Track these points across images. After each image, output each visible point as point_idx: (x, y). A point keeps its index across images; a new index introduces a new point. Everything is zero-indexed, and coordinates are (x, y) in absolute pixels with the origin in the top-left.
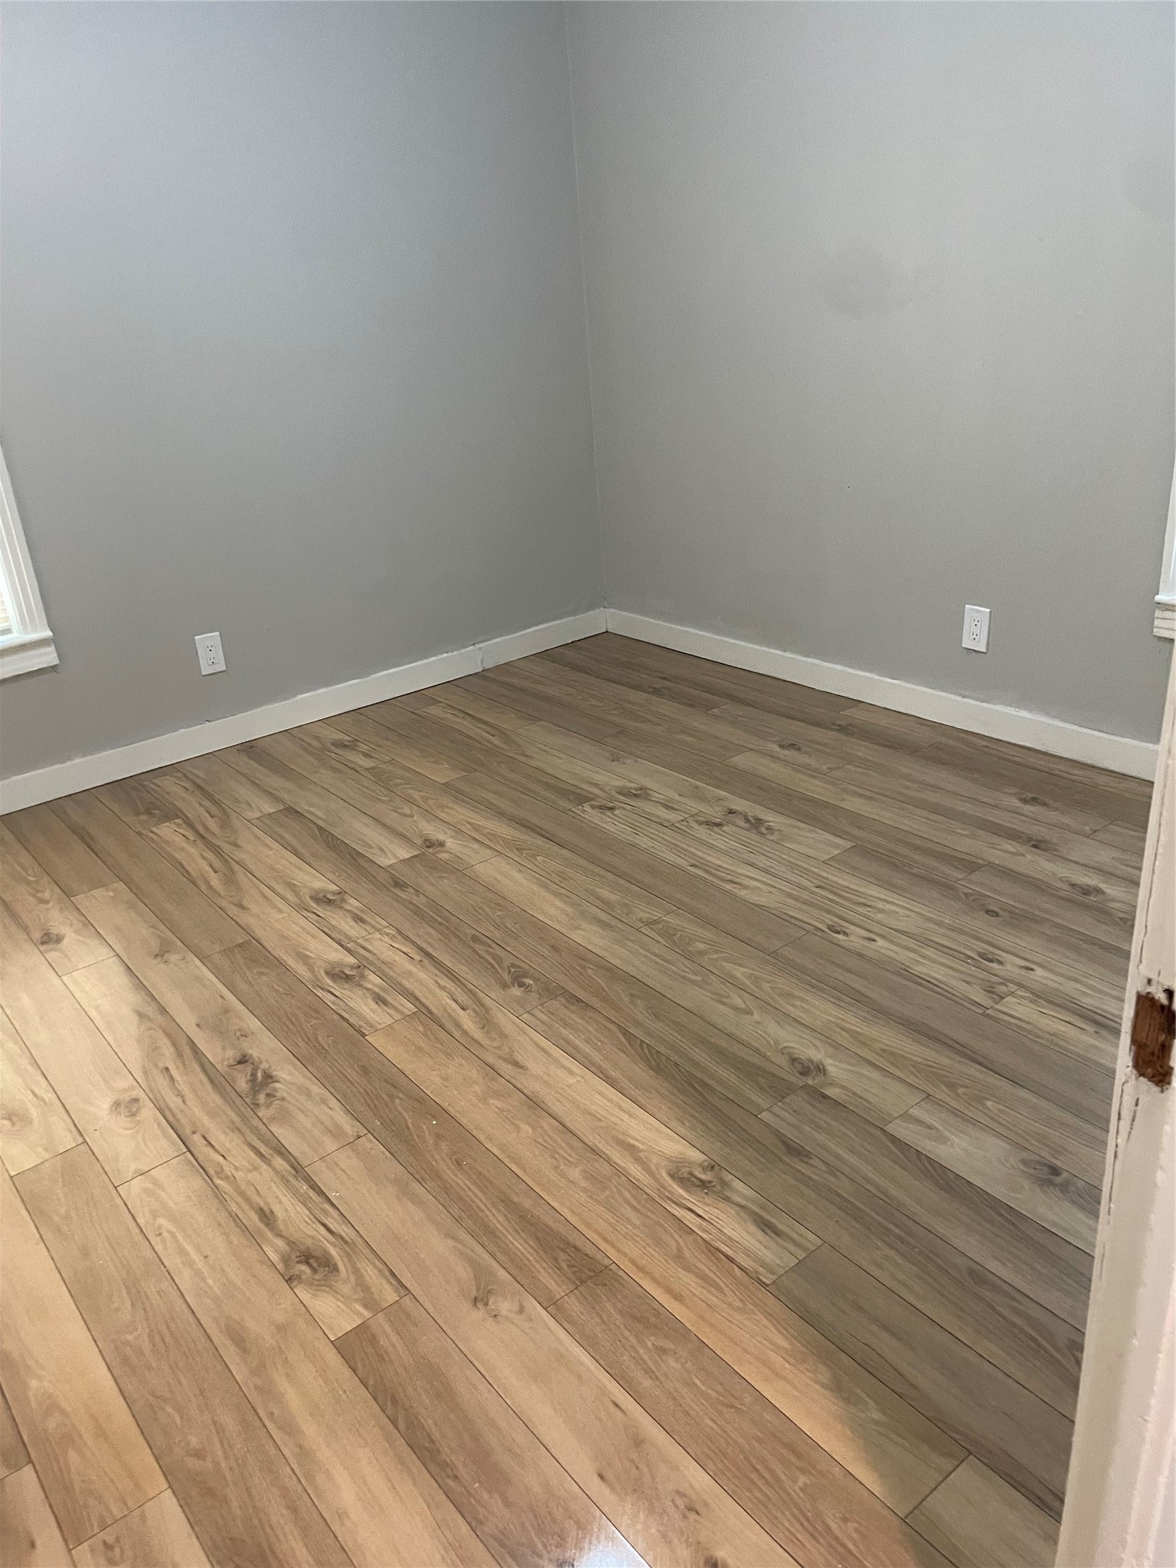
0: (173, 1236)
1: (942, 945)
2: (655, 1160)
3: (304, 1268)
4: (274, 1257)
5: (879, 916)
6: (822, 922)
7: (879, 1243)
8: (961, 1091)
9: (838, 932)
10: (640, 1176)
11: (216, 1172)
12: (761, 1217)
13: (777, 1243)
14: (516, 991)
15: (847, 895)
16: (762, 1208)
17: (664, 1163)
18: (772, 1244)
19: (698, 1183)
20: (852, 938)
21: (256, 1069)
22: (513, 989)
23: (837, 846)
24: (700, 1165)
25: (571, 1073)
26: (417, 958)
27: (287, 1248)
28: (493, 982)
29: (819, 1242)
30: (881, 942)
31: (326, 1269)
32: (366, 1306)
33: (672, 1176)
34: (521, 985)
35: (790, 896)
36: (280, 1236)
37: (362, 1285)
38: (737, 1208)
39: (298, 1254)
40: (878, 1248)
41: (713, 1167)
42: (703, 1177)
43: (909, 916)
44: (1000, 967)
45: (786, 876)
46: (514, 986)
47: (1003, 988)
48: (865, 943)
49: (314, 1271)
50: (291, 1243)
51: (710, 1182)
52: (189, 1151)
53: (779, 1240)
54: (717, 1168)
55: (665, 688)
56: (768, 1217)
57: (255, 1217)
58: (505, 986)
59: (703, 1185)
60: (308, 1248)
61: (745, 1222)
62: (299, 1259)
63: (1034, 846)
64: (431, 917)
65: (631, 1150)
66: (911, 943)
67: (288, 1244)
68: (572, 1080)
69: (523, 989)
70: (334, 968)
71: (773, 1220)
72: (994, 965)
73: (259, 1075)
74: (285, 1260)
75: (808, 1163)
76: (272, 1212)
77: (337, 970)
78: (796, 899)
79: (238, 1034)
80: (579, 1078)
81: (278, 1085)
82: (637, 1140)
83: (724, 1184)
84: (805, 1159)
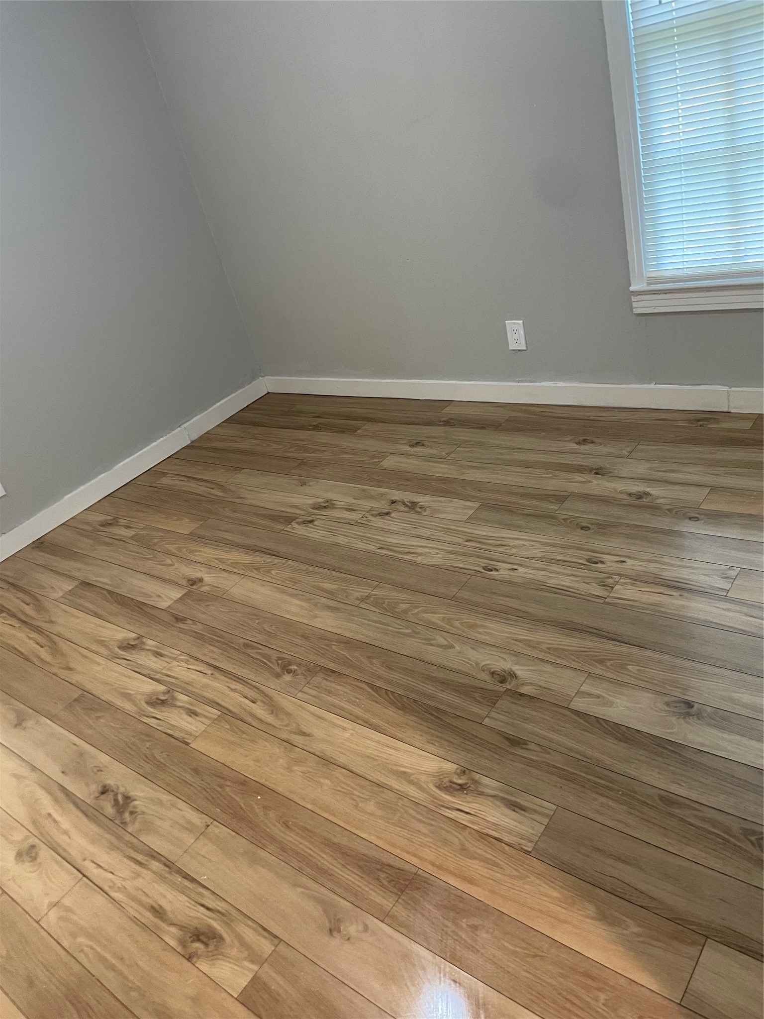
0: (91, 948)
1: (560, 560)
2: (423, 778)
3: (197, 945)
4: (173, 943)
5: (514, 551)
6: (479, 565)
7: (594, 795)
8: (608, 664)
9: (491, 570)
10: (417, 795)
11: (110, 887)
12: (509, 801)
13: (525, 816)
14: (287, 678)
15: (487, 541)
16: (508, 793)
17: (429, 779)
18: (522, 819)
19: (458, 787)
20: (502, 572)
21: (116, 795)
22: (284, 677)
23: (470, 508)
24: (455, 773)
25: (344, 729)
26: (209, 672)
27: (181, 933)
28: (268, 674)
29: (555, 807)
30: (521, 569)
31: (215, 940)
32: (253, 962)
33: (439, 787)
34: (289, 672)
35: (451, 552)
36: (172, 924)
37: (244, 944)
38: (491, 799)
39: (190, 935)
40: (595, 800)
41: (464, 772)
42: (460, 782)
43: (533, 546)
44: (604, 566)
45: (444, 539)
46: (284, 674)
47: (610, 581)
48: (511, 573)
49: (206, 945)
50: (182, 928)
51: (466, 784)
52: (84, 876)
53: (527, 814)
54: (467, 772)
55: (320, 423)
56: (513, 799)
57: (148, 914)
58: (278, 676)
59: (462, 787)
60: (196, 928)
61: (499, 807)
62: (192, 939)
63: (596, 473)
64: (210, 638)
65: (404, 776)
66: (541, 565)
67: (181, 930)
68: (347, 735)
69: (291, 674)
70: (151, 697)
71: (518, 800)
72: (599, 565)
73: (120, 798)
74: (182, 943)
75: (527, 749)
76: (161, 907)
77: (154, 697)
78: (457, 553)
79: (95, 770)
80: (352, 732)
81: (136, 803)
82: (406, 767)
83: (476, 782)
84: (524, 746)
